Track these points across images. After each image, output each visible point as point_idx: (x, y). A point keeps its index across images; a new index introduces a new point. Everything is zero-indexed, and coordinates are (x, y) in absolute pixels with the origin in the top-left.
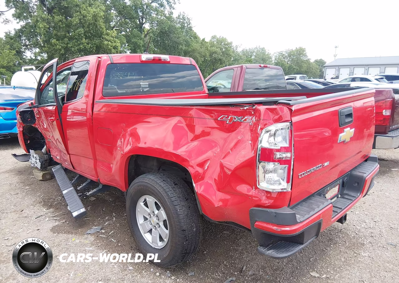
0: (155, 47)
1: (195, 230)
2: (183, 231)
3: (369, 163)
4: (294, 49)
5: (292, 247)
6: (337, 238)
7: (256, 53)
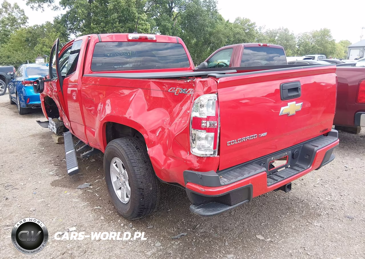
0: (182, 29)
1: (151, 189)
2: (139, 189)
3: (329, 137)
4: (319, 30)
5: (220, 207)
6: (296, 207)
7: (280, 35)
